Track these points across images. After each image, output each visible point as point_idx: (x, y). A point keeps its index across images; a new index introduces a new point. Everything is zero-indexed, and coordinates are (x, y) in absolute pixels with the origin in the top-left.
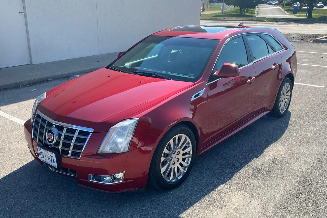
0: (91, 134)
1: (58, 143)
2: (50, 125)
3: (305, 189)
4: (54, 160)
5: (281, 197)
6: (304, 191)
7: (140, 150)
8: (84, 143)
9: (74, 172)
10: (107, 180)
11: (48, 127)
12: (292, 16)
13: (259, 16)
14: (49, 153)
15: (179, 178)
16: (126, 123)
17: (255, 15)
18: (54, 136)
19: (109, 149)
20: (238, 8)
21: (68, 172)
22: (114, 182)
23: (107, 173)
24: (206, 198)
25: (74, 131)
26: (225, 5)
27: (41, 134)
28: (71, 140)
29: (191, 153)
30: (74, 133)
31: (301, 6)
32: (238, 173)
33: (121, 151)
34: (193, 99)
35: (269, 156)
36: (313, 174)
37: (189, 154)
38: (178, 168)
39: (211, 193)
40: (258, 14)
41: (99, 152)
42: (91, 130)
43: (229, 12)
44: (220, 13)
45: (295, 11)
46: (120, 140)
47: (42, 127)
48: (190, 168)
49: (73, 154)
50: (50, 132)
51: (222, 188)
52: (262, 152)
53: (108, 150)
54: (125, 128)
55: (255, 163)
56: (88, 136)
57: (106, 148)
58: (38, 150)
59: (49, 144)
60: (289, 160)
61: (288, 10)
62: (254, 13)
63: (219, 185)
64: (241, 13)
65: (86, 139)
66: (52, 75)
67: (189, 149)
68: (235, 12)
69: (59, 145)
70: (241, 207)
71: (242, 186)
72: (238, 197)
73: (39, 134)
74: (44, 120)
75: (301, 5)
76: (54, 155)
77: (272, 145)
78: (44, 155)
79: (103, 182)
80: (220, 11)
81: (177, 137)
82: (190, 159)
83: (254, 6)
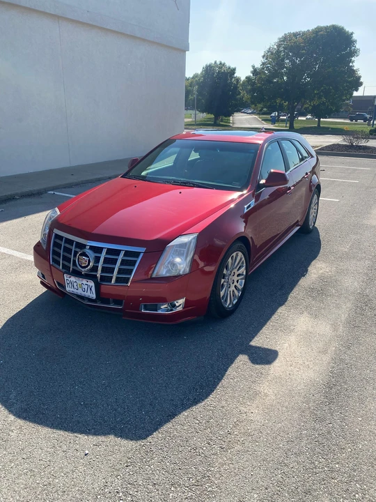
0: (142, 255)
1: (95, 269)
2: (82, 246)
3: (367, 305)
4: (91, 289)
5: (346, 315)
6: (367, 308)
7: (202, 271)
8: (134, 265)
9: (118, 302)
10: (163, 309)
11: (77, 250)
12: (271, 127)
13: (235, 126)
14: (84, 281)
15: (234, 303)
16: (184, 239)
17: (231, 125)
18: (89, 260)
19: (165, 271)
20: (213, 116)
21: (109, 303)
22: (172, 310)
23: (164, 301)
24: (270, 324)
25: (117, 252)
26: (197, 112)
27: (67, 259)
28: (115, 264)
29: (244, 273)
30: (118, 255)
31: (279, 116)
32: (291, 294)
33: (181, 273)
34: (246, 211)
35: (315, 274)
36: (368, 291)
37: (242, 275)
38: (233, 291)
39: (273, 318)
40: (233, 123)
41: (154, 276)
42: (142, 250)
43: (201, 121)
44: (192, 121)
45: (273, 121)
46: (178, 260)
47: (68, 250)
48: (244, 290)
49: (118, 280)
50: (84, 254)
51: (281, 310)
52: (307, 271)
53: (164, 273)
54: (183, 245)
55: (304, 282)
56: (138, 257)
57: (162, 270)
58: (66, 278)
59: (83, 270)
60: (337, 277)
61: (266, 120)
62: (230, 123)
63: (277, 309)
64: (215, 122)
65: (136, 261)
66: (19, 192)
67: (243, 270)
68: (208, 121)
69: (97, 271)
70: (311, 330)
71: (301, 307)
72: (302, 319)
73: (63, 260)
74: (69, 242)
75: (278, 114)
76: (91, 284)
77: (313, 263)
78: (75, 284)
79: (160, 312)
80: (190, 120)
81: (234, 254)
82: (244, 281)
83: (230, 114)
